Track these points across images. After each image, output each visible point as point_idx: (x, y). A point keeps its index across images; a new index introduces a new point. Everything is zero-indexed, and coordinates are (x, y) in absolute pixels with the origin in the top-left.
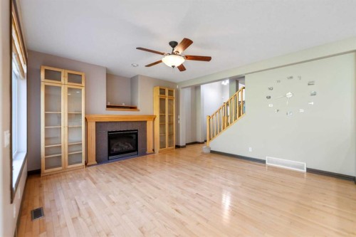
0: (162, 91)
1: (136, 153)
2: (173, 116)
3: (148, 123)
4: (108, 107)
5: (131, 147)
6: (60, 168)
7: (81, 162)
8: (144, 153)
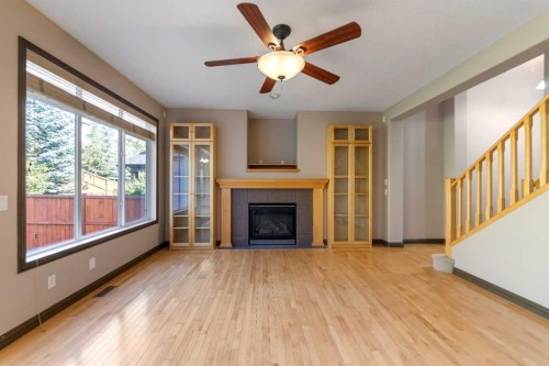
0: (340, 133)
1: (292, 241)
2: (366, 179)
3: (315, 191)
4: (250, 167)
5: (285, 231)
6: (187, 244)
7: (208, 241)
8: (308, 244)
